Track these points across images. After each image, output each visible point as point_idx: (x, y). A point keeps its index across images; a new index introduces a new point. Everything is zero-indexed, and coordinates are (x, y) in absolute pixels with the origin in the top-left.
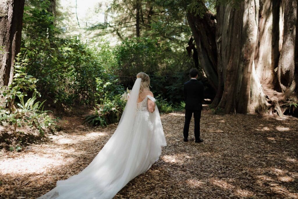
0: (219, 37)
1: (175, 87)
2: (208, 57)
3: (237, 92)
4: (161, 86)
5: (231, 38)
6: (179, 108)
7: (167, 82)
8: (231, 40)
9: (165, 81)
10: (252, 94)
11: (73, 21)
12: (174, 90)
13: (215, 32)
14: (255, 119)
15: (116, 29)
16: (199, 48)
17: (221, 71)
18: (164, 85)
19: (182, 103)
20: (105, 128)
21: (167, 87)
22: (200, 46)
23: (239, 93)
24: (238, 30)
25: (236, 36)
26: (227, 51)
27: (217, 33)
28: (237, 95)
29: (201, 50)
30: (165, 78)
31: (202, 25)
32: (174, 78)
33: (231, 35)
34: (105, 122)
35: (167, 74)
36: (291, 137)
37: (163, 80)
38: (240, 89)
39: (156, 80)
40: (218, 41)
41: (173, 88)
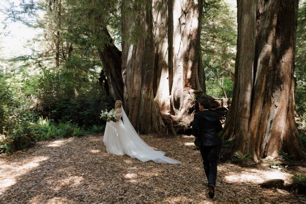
0: (124, 69)
1: (88, 112)
2: (117, 86)
3: (140, 116)
4: (76, 111)
5: (134, 70)
6: (91, 131)
7: (82, 108)
8: (134, 72)
9: (79, 107)
10: (152, 117)
11: (3, 54)
12: (87, 115)
13: (121, 65)
14: (154, 139)
15: (38, 61)
16: (109, 79)
17: (127, 98)
18: (79, 110)
19: (94, 126)
20: (11, 155)
21: (80, 113)
22: (110, 77)
23: (141, 117)
24: (139, 65)
25: (138, 69)
26: (130, 82)
27: (123, 66)
28: (140, 118)
29: (111, 81)
30: (80, 104)
31: (111, 59)
32: (88, 104)
33: (134, 68)
34: (12, 150)
35: (81, 101)
36: (183, 154)
37: (78, 106)
38: (142, 114)
39: (70, 106)
40: (123, 73)
41: (86, 113)
